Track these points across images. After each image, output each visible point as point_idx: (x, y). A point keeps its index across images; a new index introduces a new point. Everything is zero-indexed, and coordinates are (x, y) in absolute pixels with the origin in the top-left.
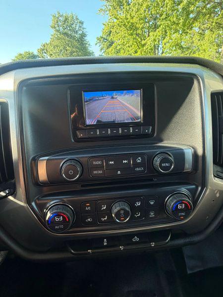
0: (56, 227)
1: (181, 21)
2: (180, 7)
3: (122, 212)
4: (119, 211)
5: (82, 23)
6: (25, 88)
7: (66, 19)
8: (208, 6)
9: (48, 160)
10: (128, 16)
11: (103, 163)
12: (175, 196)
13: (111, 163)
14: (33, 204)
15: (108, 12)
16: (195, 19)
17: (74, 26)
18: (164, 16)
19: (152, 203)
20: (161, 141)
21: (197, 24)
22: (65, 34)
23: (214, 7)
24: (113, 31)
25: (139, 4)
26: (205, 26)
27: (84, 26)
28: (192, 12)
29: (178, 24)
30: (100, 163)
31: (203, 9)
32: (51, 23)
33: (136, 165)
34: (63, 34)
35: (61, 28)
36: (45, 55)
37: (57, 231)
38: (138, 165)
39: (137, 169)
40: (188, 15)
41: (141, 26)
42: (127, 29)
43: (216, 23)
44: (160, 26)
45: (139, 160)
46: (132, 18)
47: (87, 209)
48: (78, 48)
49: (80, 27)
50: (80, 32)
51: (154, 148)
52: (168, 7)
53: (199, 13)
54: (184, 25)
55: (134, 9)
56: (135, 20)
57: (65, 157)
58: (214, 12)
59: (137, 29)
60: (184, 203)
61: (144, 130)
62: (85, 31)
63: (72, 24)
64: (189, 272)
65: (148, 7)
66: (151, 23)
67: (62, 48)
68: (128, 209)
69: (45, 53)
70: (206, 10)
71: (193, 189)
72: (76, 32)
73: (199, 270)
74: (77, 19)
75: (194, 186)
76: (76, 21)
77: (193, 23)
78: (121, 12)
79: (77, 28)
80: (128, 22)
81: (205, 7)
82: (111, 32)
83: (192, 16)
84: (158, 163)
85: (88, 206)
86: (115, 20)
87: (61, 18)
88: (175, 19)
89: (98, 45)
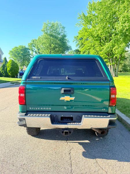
7: (53, 25)
22: (51, 35)
27: (65, 30)
36: (34, 48)
48: (60, 45)
49: (62, 30)
50: (62, 34)
67: (48, 45)
69: (34, 46)
72: (59, 34)
76: (60, 27)
89: (75, 42)
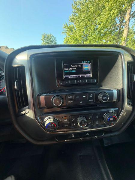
0: (50, 130)
1: (97, 37)
2: (97, 31)
3: (83, 122)
4: (81, 121)
5: (55, 38)
6: (33, 59)
8: (109, 30)
9: (45, 96)
10: (75, 35)
11: (73, 97)
12: (108, 113)
13: (77, 97)
14: (38, 118)
15: (66, 33)
16: (104, 36)
17: (51, 39)
18: (90, 35)
19: (97, 117)
20: (101, 86)
21: (104, 38)
23: (112, 31)
24: (68, 41)
25: (79, 29)
26: (108, 39)
28: (102, 33)
29: (96, 38)
30: (71, 97)
31: (107, 32)
32: (42, 38)
33: (90, 98)
34: (47, 43)
35: (46, 40)
37: (50, 131)
38: (91, 98)
39: (90, 100)
40: (101, 34)
41: (80, 39)
42: (75, 41)
43: (113, 38)
44: (88, 39)
45: (91, 96)
46: (77, 36)
47: (65, 120)
51: (98, 90)
52: (92, 31)
53: (105, 34)
54: (99, 39)
55: (77, 32)
56: (77, 37)
57: (54, 94)
58: (112, 33)
59: (78, 40)
60: (113, 117)
61: (93, 81)
62: (56, 41)
63: (51, 38)
64: (105, 146)
65: (83, 31)
66: (84, 38)
68: (86, 120)
70: (108, 32)
71: (117, 110)
73: (109, 145)
74: (53, 36)
75: (117, 109)
77: (103, 38)
78: (72, 33)
79: (53, 40)
80: (75, 38)
81: (108, 31)
82: (67, 42)
83: (102, 35)
84: (101, 97)
85: (66, 119)
86: (69, 37)
87: (46, 36)
88: (95, 36)
